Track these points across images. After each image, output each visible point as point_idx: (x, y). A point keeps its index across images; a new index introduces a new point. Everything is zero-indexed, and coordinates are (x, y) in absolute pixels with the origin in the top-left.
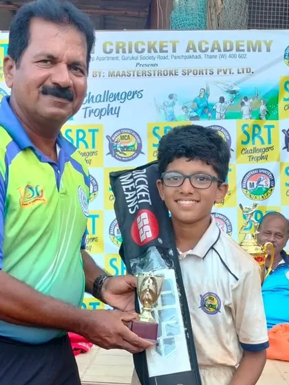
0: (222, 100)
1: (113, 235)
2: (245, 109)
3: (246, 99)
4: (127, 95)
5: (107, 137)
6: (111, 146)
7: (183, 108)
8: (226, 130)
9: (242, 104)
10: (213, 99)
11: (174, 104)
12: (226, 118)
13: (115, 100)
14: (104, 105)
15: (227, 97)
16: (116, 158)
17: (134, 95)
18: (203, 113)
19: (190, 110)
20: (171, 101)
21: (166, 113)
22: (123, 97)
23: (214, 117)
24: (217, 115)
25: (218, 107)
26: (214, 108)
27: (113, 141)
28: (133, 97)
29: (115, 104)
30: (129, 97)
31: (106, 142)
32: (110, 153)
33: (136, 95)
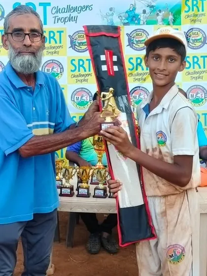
0: (144, 12)
1: (74, 101)
2: (159, 18)
3: (160, 11)
4: (82, 8)
5: (69, 36)
6: (72, 42)
7: (119, 17)
8: (147, 32)
9: (158, 15)
10: (139, 11)
11: (112, 14)
12: (147, 24)
13: (74, 11)
14: (67, 15)
15: (148, 10)
16: (75, 50)
17: (86, 8)
18: (132, 20)
19: (124, 18)
20: (111, 13)
21: (108, 20)
22: (80, 9)
23: (139, 24)
24: (141, 22)
25: (142, 17)
26: (139, 17)
27: (73, 39)
28: (86, 10)
29: (74, 14)
30: (84, 10)
31: (69, 40)
32: (72, 47)
33: (88, 8)
